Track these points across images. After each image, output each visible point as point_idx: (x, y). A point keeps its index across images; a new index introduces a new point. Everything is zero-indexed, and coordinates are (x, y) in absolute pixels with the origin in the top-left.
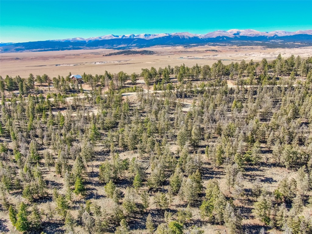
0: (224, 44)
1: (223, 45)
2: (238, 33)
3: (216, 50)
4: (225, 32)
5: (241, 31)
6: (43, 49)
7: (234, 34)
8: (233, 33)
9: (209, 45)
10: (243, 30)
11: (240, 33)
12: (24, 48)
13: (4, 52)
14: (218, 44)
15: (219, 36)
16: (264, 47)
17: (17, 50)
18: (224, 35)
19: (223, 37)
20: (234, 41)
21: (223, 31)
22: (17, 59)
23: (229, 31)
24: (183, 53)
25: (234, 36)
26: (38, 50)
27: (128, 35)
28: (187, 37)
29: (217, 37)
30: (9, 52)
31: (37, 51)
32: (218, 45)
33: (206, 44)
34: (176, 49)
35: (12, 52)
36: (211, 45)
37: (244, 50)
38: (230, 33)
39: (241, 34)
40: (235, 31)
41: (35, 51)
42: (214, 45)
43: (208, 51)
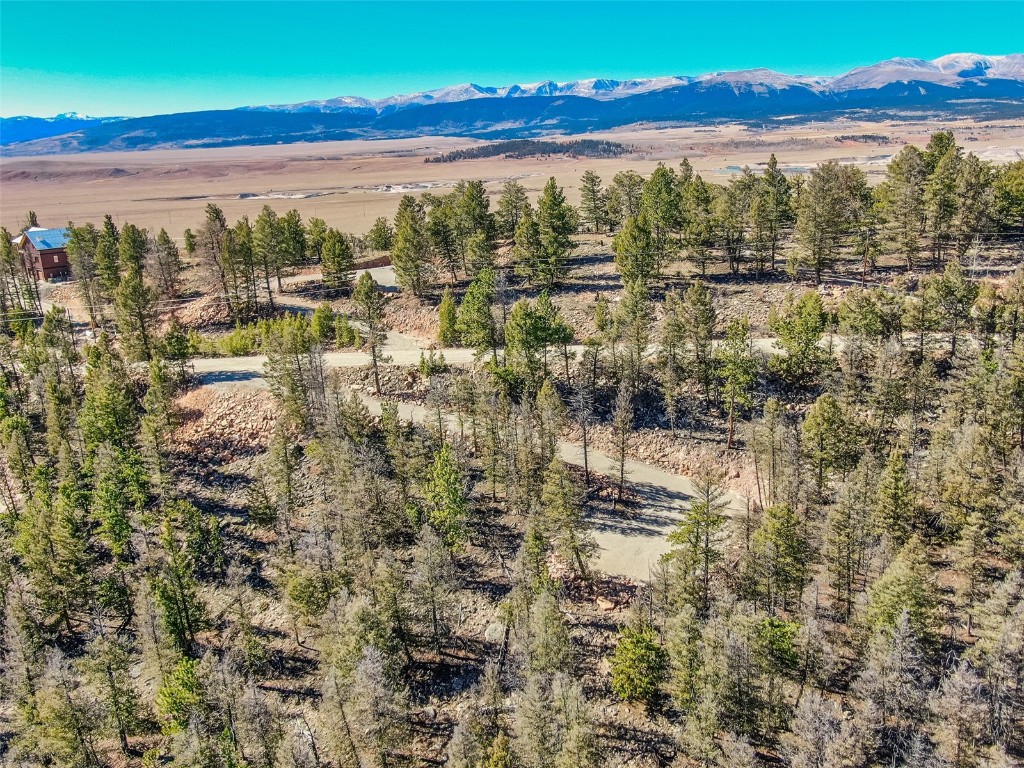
0: (919, 113)
1: (912, 118)
2: (979, 69)
3: (884, 138)
4: (921, 64)
5: (992, 59)
6: (220, 140)
7: (963, 74)
8: (958, 69)
9: (853, 119)
10: (999, 58)
11: (987, 68)
12: (154, 134)
13: (89, 149)
14: (891, 112)
15: (899, 83)
17: (133, 144)
18: (919, 78)
19: (914, 85)
20: (960, 101)
21: (916, 63)
22: (118, 172)
23: (938, 62)
24: (742, 148)
25: (961, 79)
26: (206, 141)
27: (530, 86)
28: (762, 89)
29: (889, 84)
30: (103, 150)
31: (197, 146)
32: (892, 118)
33: (843, 114)
34: (716, 137)
35: (114, 148)
36: (860, 119)
37: (1006, 135)
38: (945, 68)
39: (990, 74)
40: (966, 60)
41: (191, 147)
42: (870, 119)
43: (848, 142)
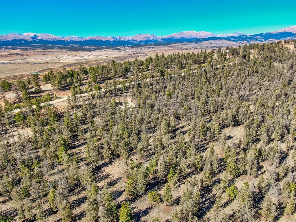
0: (25, 48)
1: (24, 49)
2: (35, 37)
3: (21, 54)
4: (20, 35)
5: (38, 34)
7: (32, 38)
8: (30, 37)
9: (8, 49)
10: (40, 34)
11: (37, 37)
14: (18, 47)
15: (16, 39)
16: (68, 51)
18: (21, 38)
19: (20, 40)
20: (34, 45)
21: (19, 34)
23: (25, 34)
25: (32, 39)
29: (13, 40)
32: (19, 49)
33: (4, 47)
36: (10, 49)
38: (27, 36)
39: (39, 38)
40: (32, 34)
42: (13, 49)
43: (11, 55)
